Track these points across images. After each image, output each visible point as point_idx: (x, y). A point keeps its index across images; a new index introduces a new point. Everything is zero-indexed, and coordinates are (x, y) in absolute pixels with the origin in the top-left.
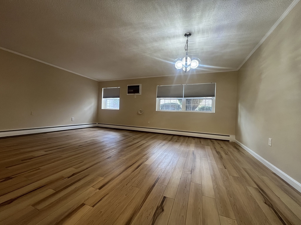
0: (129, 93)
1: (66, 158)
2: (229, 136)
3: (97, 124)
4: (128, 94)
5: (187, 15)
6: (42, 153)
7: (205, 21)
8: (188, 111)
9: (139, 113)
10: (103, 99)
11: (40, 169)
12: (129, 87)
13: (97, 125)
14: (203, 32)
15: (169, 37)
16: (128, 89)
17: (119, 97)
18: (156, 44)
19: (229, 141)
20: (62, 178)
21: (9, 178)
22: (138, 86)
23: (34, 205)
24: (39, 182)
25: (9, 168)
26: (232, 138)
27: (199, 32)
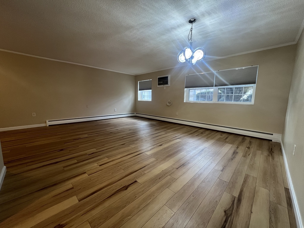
0: (159, 84)
1: (97, 141)
2: (272, 134)
3: (135, 113)
4: (158, 86)
5: (178, 4)
6: (86, 136)
7: (204, 3)
8: (220, 102)
9: (168, 104)
10: (139, 92)
11: (78, 147)
12: (159, 79)
13: (135, 115)
14: (209, 13)
15: (173, 28)
16: (158, 81)
17: (151, 89)
18: (164, 37)
19: (272, 140)
20: (86, 154)
21: (62, 150)
22: (167, 77)
23: (64, 167)
24: (75, 154)
25: (65, 144)
26: (275, 137)
27: (203, 15)
